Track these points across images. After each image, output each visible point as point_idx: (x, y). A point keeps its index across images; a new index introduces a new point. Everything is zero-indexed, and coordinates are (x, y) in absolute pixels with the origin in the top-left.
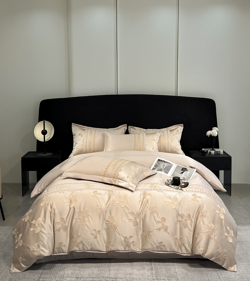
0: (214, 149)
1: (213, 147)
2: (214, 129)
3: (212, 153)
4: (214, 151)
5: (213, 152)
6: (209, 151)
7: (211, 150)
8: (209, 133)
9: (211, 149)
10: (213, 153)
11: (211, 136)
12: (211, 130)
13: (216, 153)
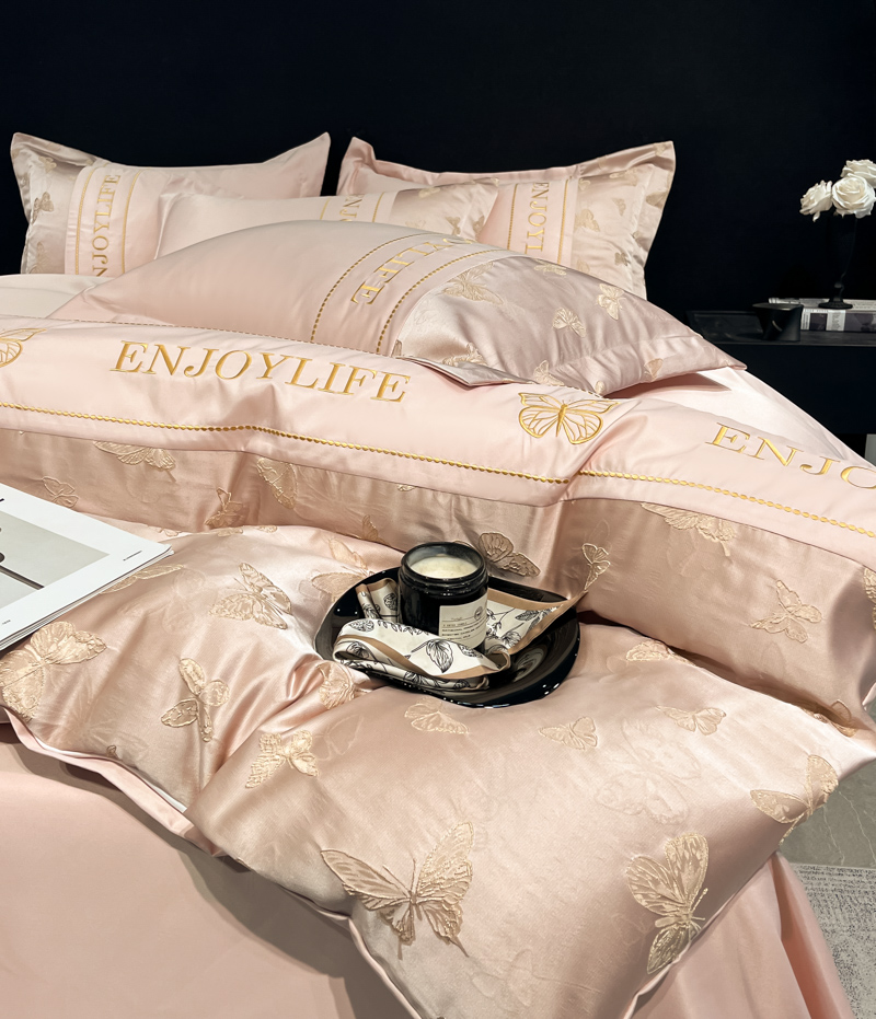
0: (846, 301)
1: (838, 286)
2: (854, 169)
3: (830, 326)
4: (844, 312)
5: (836, 319)
7: (822, 306)
8: (817, 198)
9: (827, 300)
10: (835, 324)
11: (830, 214)
12: (834, 176)
13: (859, 327)
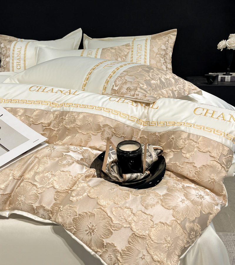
1: (228, 69)
3: (226, 80)
4: (230, 76)
5: (228, 78)
6: (220, 77)
7: (224, 75)
8: (222, 45)
